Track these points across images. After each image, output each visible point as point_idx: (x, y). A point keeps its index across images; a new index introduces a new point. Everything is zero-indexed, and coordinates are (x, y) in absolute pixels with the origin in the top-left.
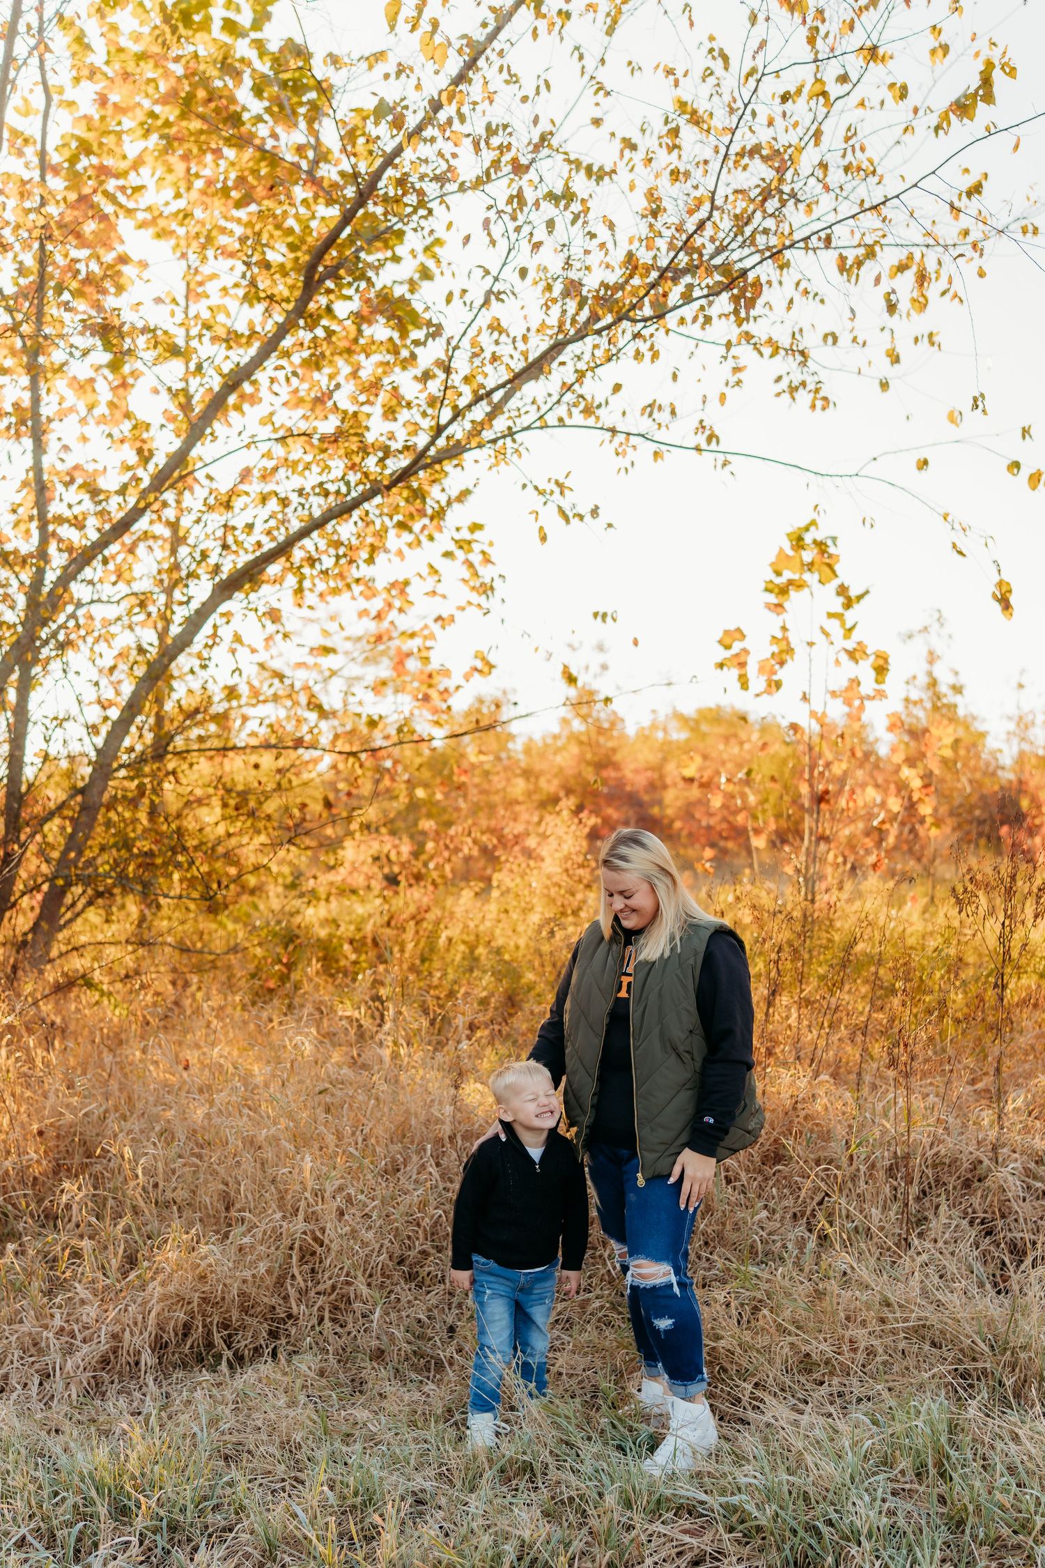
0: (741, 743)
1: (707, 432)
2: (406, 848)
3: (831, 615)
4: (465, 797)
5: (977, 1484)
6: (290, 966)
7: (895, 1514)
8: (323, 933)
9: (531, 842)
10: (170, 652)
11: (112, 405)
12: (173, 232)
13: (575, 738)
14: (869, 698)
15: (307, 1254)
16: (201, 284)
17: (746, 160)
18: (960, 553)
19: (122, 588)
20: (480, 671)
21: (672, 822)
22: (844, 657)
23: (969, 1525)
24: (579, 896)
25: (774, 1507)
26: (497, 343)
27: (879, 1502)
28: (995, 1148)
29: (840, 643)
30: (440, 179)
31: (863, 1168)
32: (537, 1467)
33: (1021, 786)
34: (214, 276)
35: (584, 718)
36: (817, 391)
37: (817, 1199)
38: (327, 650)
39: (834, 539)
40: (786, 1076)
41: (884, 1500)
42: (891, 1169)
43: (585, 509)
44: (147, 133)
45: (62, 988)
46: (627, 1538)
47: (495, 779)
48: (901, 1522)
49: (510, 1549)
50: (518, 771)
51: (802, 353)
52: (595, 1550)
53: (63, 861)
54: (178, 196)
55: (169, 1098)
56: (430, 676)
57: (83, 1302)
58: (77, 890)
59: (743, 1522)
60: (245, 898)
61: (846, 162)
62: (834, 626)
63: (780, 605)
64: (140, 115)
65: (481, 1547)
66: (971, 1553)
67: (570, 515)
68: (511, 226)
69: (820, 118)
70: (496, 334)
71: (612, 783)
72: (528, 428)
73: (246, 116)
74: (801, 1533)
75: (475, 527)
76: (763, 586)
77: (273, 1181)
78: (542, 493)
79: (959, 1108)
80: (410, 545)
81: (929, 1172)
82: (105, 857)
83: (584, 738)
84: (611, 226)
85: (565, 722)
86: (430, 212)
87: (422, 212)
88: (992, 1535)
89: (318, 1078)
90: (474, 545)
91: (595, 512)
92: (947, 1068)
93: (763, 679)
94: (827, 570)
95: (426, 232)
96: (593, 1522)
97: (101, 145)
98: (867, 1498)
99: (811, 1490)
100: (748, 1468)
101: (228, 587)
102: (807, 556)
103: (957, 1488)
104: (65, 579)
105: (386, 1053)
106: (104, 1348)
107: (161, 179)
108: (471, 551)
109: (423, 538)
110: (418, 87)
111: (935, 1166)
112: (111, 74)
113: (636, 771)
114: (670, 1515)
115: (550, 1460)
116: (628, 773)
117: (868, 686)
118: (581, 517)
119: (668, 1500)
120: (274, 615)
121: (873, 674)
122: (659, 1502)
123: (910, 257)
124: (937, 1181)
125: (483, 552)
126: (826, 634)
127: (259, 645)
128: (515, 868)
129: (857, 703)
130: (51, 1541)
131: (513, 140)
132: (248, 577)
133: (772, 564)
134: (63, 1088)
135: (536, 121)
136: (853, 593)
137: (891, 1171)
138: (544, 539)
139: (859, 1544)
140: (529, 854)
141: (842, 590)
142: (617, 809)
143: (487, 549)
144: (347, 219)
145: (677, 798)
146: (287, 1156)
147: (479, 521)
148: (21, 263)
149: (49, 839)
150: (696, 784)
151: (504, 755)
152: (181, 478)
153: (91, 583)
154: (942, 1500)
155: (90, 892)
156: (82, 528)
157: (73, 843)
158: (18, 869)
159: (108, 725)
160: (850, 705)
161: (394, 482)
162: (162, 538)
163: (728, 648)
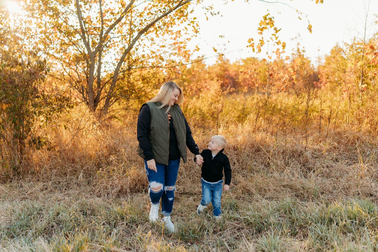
3: (273, 35)
4: (195, 78)
7: (279, 220)
9: (208, 87)
10: (130, 47)
13: (219, 65)
14: (281, 53)
18: (300, 19)
19: (119, 34)
20: (196, 50)
21: (241, 83)
22: (276, 44)
23: (295, 223)
24: (219, 98)
25: (254, 219)
28: (305, 148)
29: (275, 41)
31: (276, 152)
33: (319, 73)
35: (221, 61)
38: (163, 46)
39: (273, 17)
40: (260, 134)
41: (277, 218)
42: (283, 152)
43: (216, 12)
45: (111, 118)
46: (224, 225)
47: (201, 74)
50: (207, 73)
52: (217, 227)
53: (109, 92)
55: (132, 140)
56: (186, 51)
57: (115, 180)
58: (113, 98)
59: (247, 222)
62: (273, 37)
63: (261, 33)
66: (295, 228)
67: (213, 14)
71: (227, 74)
74: (260, 224)
75: (195, 18)
76: (258, 29)
78: (207, 9)
79: (298, 140)
80: (181, 23)
82: (118, 91)
83: (221, 65)
85: (217, 61)
88: (300, 224)
90: (194, 22)
91: (218, 13)
93: (257, 49)
94: (272, 24)
98: (274, 217)
99: (262, 216)
100: (249, 212)
101: (141, 32)
102: (267, 21)
103: (293, 215)
104: (108, 32)
106: (119, 189)
108: (194, 24)
109: (183, 21)
111: (292, 152)
113: (232, 72)
114: (233, 220)
116: (231, 72)
117: (281, 50)
118: (215, 14)
119: (232, 218)
120: (152, 40)
121: (282, 47)
122: (230, 218)
124: (293, 155)
125: (197, 24)
126: (272, 39)
127: (149, 46)
128: (205, 92)
129: (279, 54)
130: (109, 224)
132: (145, 31)
133: (259, 24)
134: (111, 138)
136: (278, 29)
138: (207, 19)
139: (271, 226)
140: (208, 89)
141: (275, 29)
142: (228, 80)
145: (242, 78)
147: (196, 17)
149: (107, 88)
150: (243, 73)
151: (203, 69)
152: (130, 9)
153: (113, 33)
154: (290, 218)
155: (115, 99)
156: (111, 21)
157: (111, 88)
158: (100, 94)
159: (117, 63)
160: (277, 55)
161: (175, 8)
162: (128, 23)
163: (250, 43)
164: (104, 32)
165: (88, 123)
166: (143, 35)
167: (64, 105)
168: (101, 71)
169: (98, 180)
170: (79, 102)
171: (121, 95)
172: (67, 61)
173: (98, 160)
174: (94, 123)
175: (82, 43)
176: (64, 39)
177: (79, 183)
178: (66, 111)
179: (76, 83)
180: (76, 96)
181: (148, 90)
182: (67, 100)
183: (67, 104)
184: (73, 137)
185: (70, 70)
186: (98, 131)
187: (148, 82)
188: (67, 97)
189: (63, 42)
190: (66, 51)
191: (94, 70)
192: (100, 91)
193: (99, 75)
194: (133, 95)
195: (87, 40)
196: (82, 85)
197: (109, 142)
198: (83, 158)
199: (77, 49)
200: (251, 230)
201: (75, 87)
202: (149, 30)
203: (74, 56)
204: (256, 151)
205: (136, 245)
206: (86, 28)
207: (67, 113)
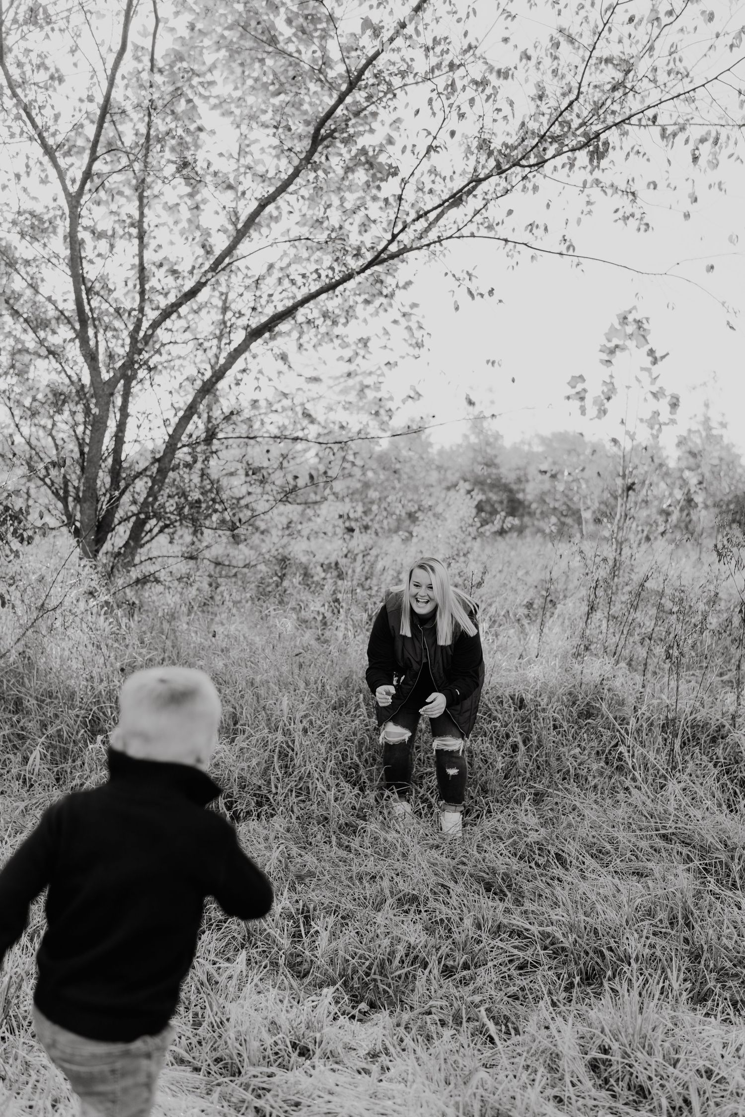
0: (579, 455)
1: (568, 243)
2: (360, 509)
3: (642, 369)
4: (399, 480)
5: (711, 932)
6: (282, 577)
7: (654, 947)
8: (304, 559)
9: (439, 509)
10: (219, 375)
11: (190, 221)
12: (232, 113)
13: (471, 447)
14: (665, 424)
15: (283, 755)
16: (248, 146)
17: (603, 66)
19: (188, 335)
21: (531, 503)
22: (650, 396)
23: (704, 958)
24: (468, 545)
25: (574, 936)
26: (433, 182)
27: (644, 939)
28: (733, 718)
29: (648, 387)
30: (403, 74)
31: (645, 725)
32: (422, 898)
34: (256, 141)
35: (478, 434)
36: (642, 219)
37: (613, 743)
38: (316, 380)
39: (648, 319)
40: (597, 663)
41: (647, 938)
42: (663, 727)
44: (218, 50)
45: (142, 581)
46: (477, 948)
47: (418, 470)
48: (658, 953)
49: (401, 950)
50: (433, 467)
51: (633, 194)
52: (456, 954)
53: (145, 504)
54: (236, 88)
55: (203, 653)
56: (381, 400)
58: (153, 522)
59: (553, 944)
60: (258, 535)
61: (669, 68)
62: (644, 376)
63: (609, 361)
64: (215, 37)
65: (383, 947)
66: (704, 976)
67: (475, 294)
68: (446, 103)
69: (654, 37)
70: (433, 176)
71: (493, 477)
72: (451, 237)
73: (281, 38)
74: (591, 954)
75: (414, 305)
76: (599, 348)
77: (264, 708)
78: (458, 279)
79: (710, 689)
80: (371, 315)
81: (689, 730)
82: (171, 501)
83: (477, 448)
84: (511, 104)
85: (466, 437)
86: (395, 95)
87: (390, 96)
88: (719, 965)
89: (295, 646)
90: (413, 317)
91: (491, 292)
92: (705, 665)
93: (596, 408)
94: (642, 339)
95: (391, 109)
96: (455, 936)
97: (189, 55)
98: (636, 935)
99: (599, 927)
100: (559, 911)
101: (255, 334)
102: (629, 329)
103: (697, 934)
104: (155, 325)
105: (340, 635)
107: (227, 78)
108: (410, 320)
109: (380, 311)
110: (391, 12)
111: (693, 727)
112: (198, 10)
113: (510, 470)
114: (506, 936)
115: (429, 895)
116: (504, 471)
117: (665, 416)
118: (482, 295)
119: (505, 926)
120: (284, 357)
121: (669, 408)
122: (499, 927)
123: (709, 133)
124: (693, 737)
125: (419, 322)
126: (639, 381)
128: (428, 524)
129: (657, 427)
131: (450, 47)
132: (269, 326)
133: (606, 334)
134: (138, 643)
135: (466, 34)
136: (658, 354)
137: (664, 728)
138: (457, 309)
139: (630, 964)
140: (437, 516)
141: (651, 353)
142: (496, 493)
143: (421, 320)
144: (341, 100)
145: (535, 489)
146: (273, 694)
147: (416, 302)
148: (137, 130)
149: (137, 490)
150: (548, 475)
151: (424, 456)
152: (229, 264)
153: (171, 330)
154: (686, 941)
155: (161, 524)
156: (166, 295)
157: (151, 492)
158: (117, 507)
159: (177, 420)
160: (652, 428)
161: (363, 270)
162: (216, 306)
163: (574, 387)
164: (145, 325)
165: (74, 593)
166: (260, 341)
167: (6, 532)
168: (125, 439)
169: (88, 773)
170: (51, 526)
171: (179, 514)
172: (27, 402)
173: (95, 708)
174: (91, 593)
175: (74, 351)
176: (23, 337)
177: (27, 775)
178: (11, 550)
179: (46, 468)
180: (43, 509)
181: (261, 506)
182: (17, 518)
183: (15, 532)
184: (21, 631)
185: (34, 429)
186: (102, 618)
187: (263, 481)
188: (17, 508)
189: (20, 346)
190: (27, 372)
191: (103, 435)
192: (119, 499)
193: (117, 451)
194: (215, 517)
195: (92, 343)
196: (64, 477)
197: (131, 656)
198: (48, 700)
199: (60, 368)
200: (563, 971)
201: (43, 480)
202: (276, 329)
203: (48, 389)
204: (580, 715)
205: (193, 998)
206: (91, 310)
207: (12, 557)
